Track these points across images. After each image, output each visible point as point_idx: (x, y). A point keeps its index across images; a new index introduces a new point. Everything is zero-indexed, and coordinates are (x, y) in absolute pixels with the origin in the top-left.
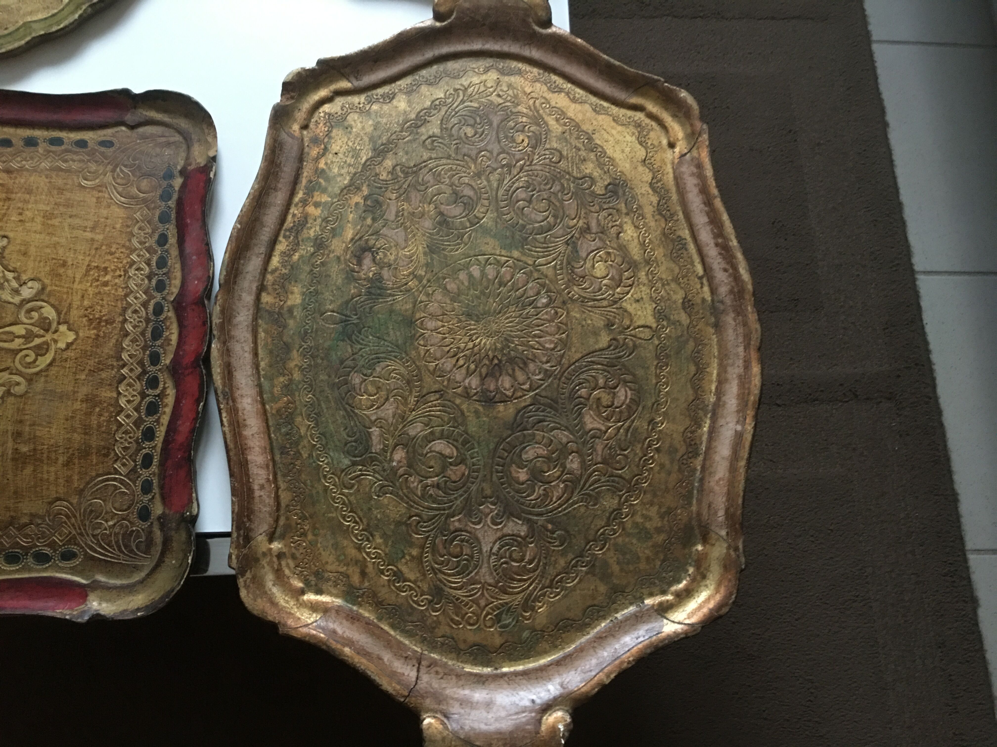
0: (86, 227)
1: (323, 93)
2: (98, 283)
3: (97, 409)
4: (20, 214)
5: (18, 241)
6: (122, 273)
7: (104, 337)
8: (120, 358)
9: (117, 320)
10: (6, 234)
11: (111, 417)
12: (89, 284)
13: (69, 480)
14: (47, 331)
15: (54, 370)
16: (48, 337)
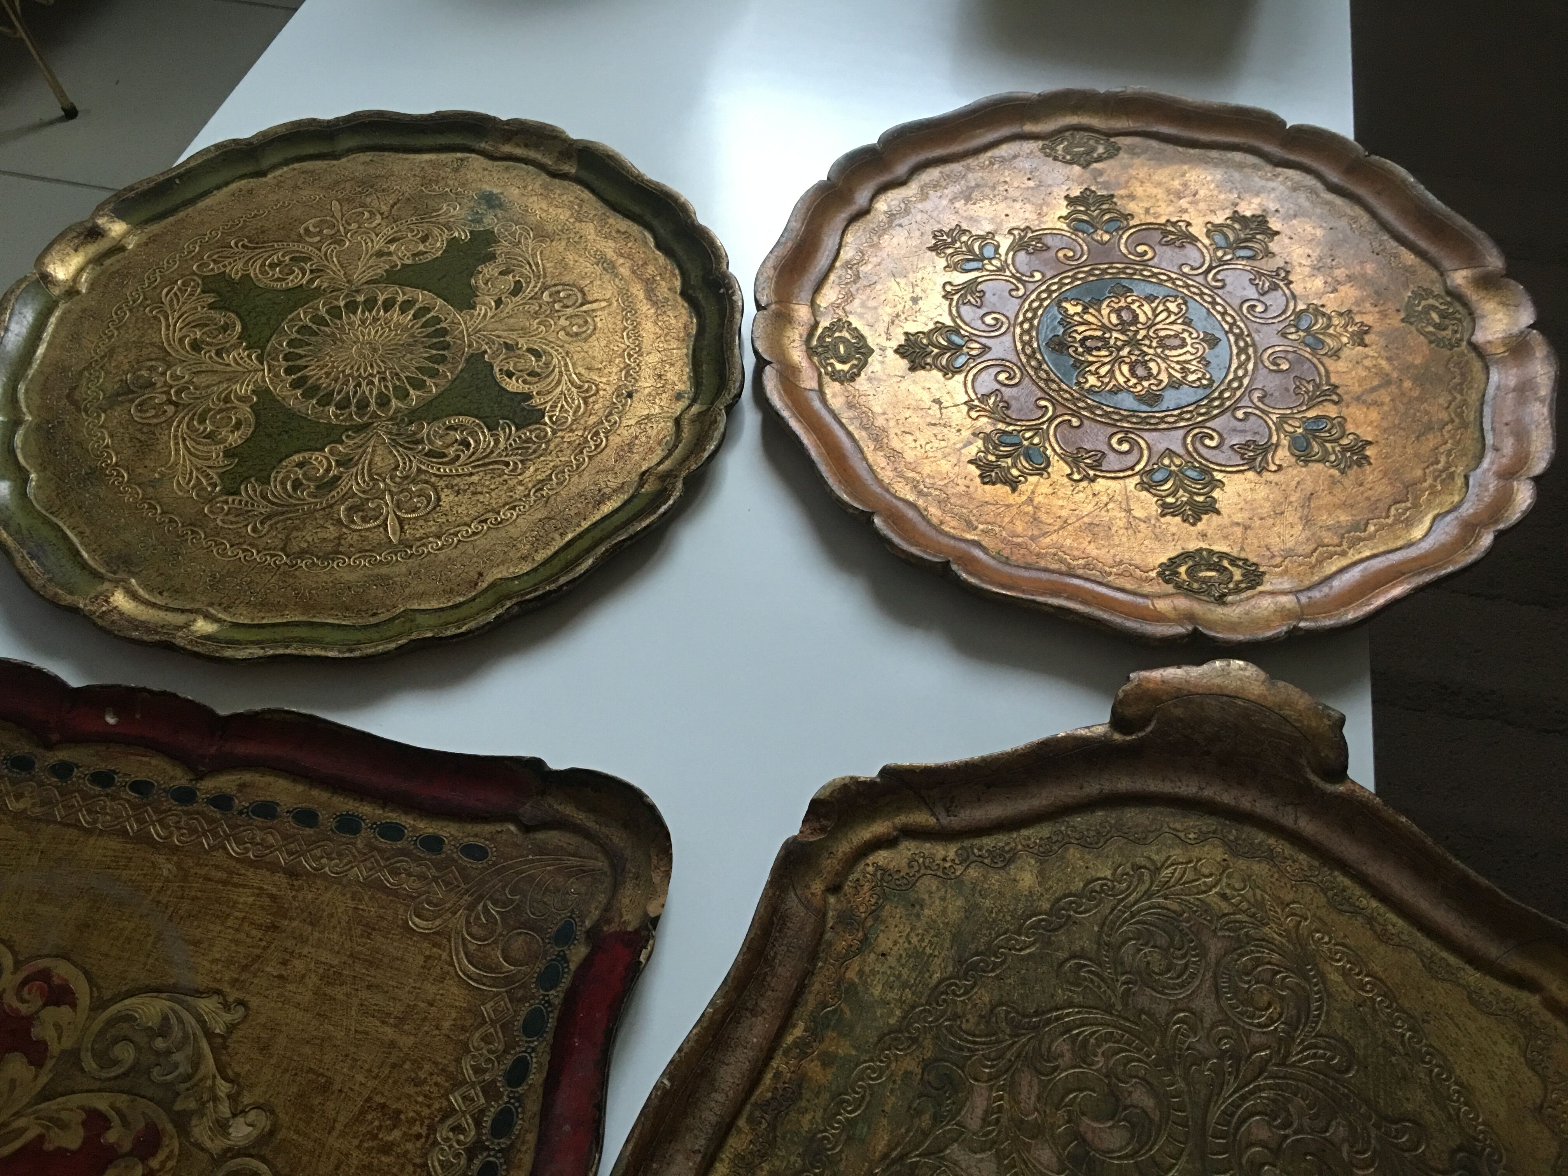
0: (389, 1015)
1: (879, 828)
2: (375, 1143)
4: (284, 963)
5: (262, 1019)
6: (424, 1131)
10: (247, 998)
12: (356, 1142)
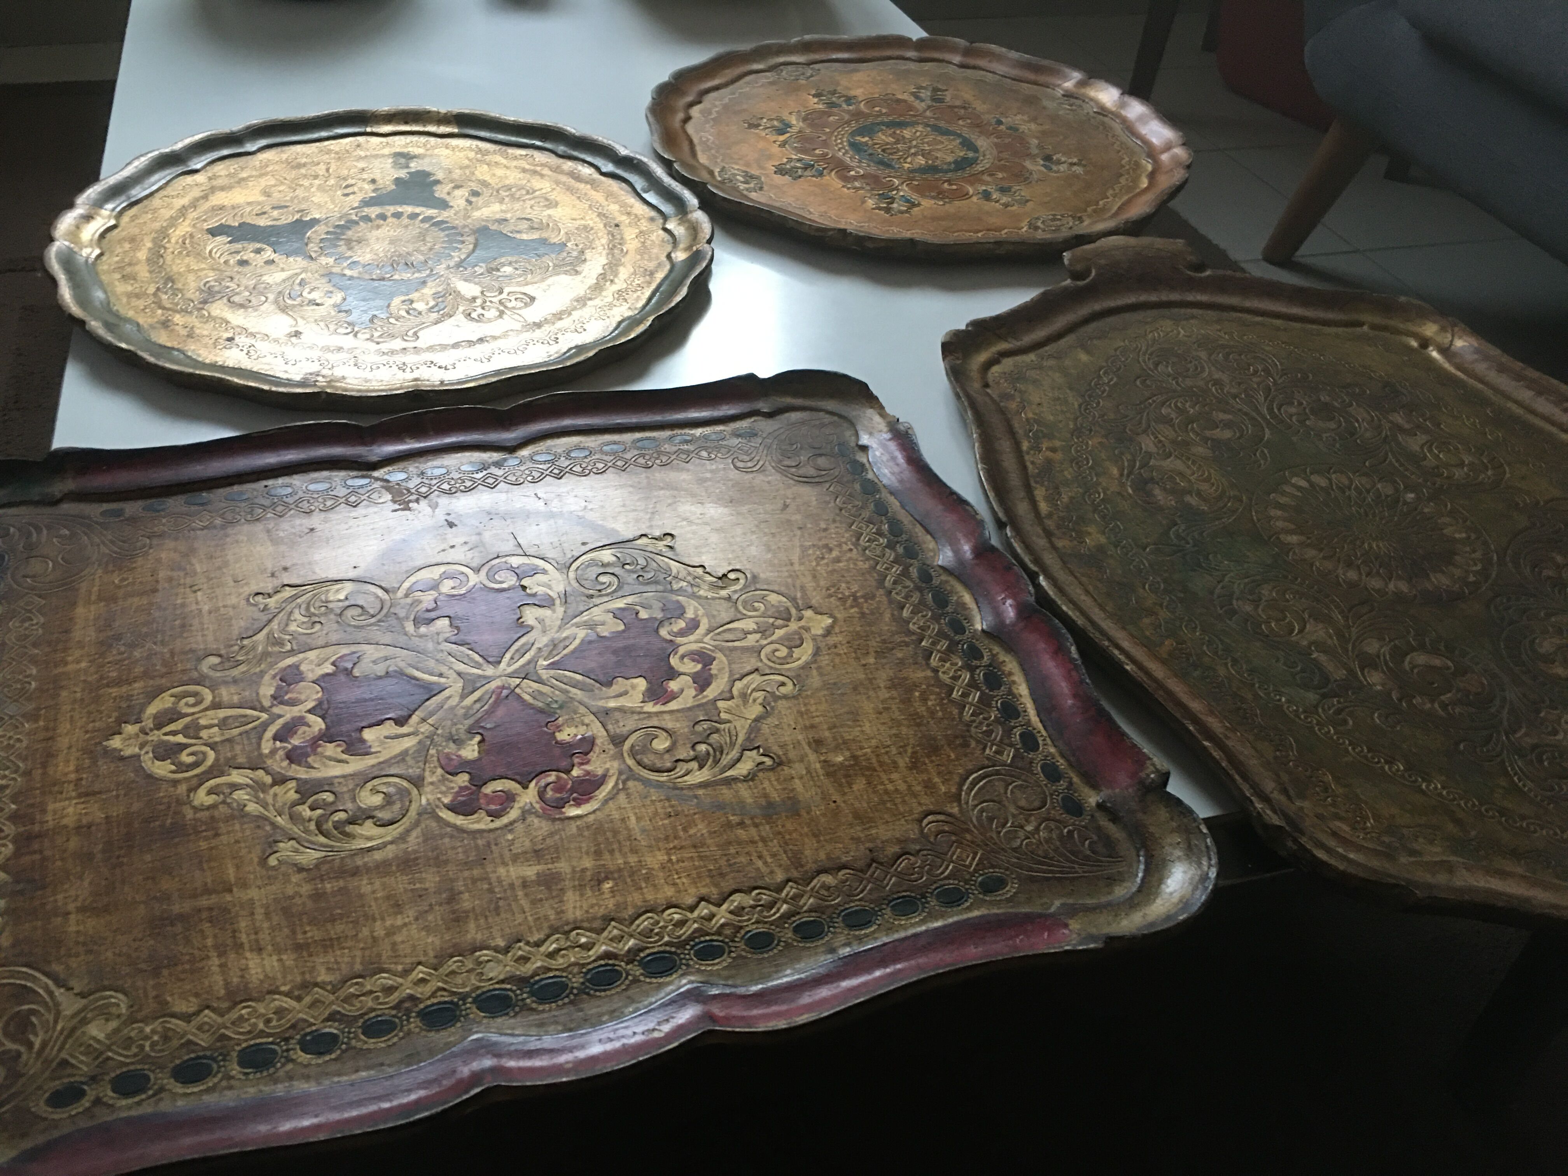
0: (772, 510)
1: (986, 354)
2: (825, 561)
3: (917, 694)
5: (690, 536)
7: (872, 613)
8: (910, 633)
9: (878, 594)
10: (667, 531)
11: (943, 699)
12: (814, 564)
13: (929, 786)
14: (789, 620)
15: (824, 660)
16: (793, 626)
